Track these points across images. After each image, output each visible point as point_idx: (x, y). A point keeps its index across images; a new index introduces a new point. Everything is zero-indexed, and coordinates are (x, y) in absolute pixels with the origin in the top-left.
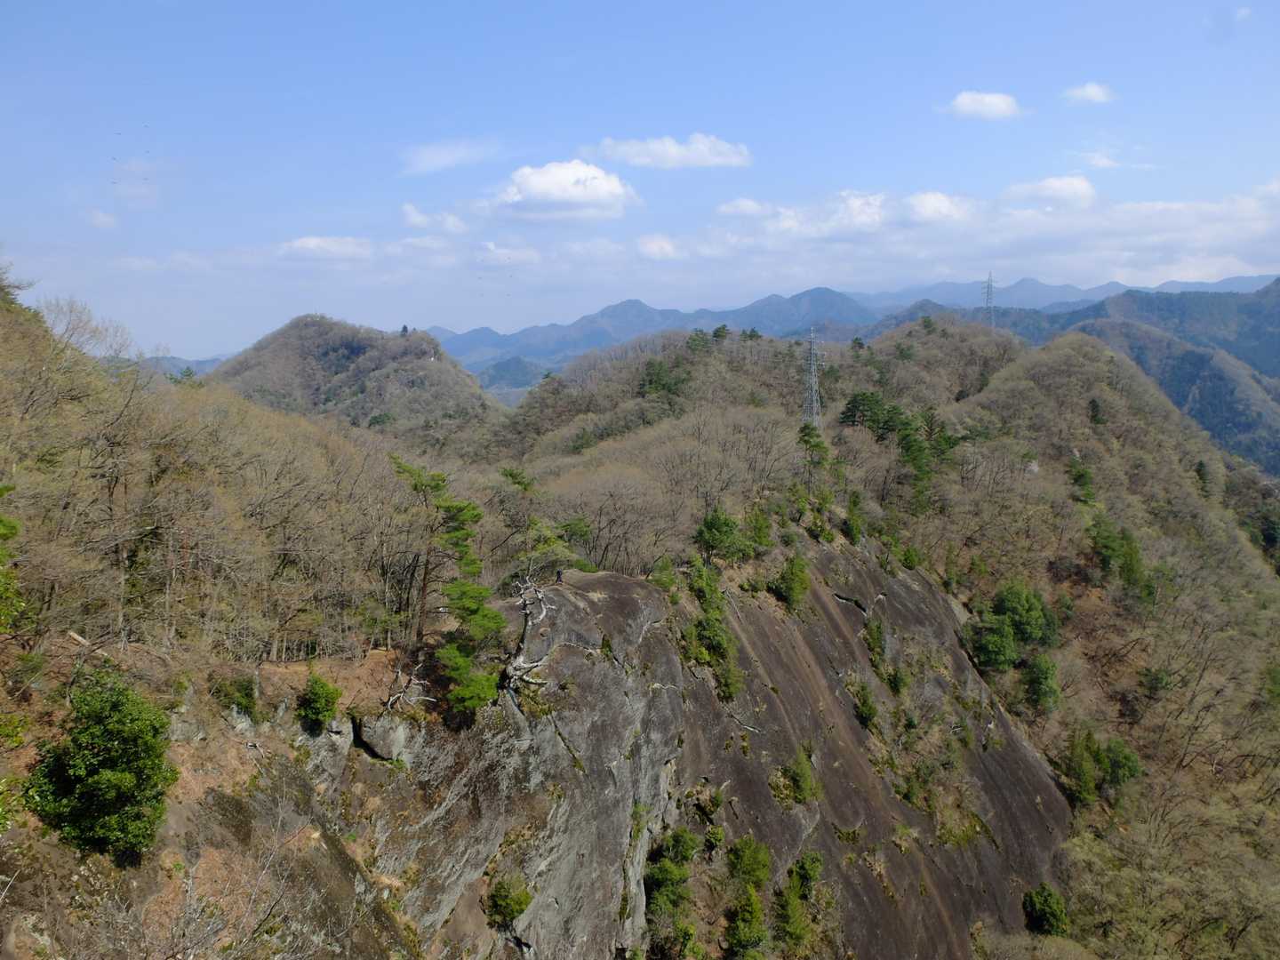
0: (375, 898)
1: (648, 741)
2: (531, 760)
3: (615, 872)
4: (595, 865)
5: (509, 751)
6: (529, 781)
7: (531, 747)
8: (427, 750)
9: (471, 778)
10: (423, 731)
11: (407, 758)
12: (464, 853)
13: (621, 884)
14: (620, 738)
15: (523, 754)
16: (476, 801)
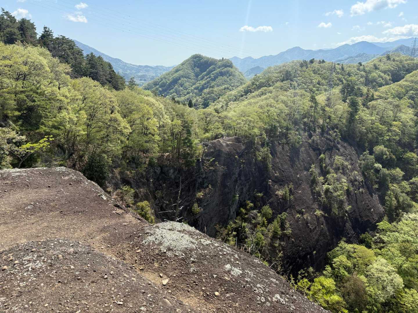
0: (162, 205)
1: (240, 179)
2: (205, 180)
3: (227, 209)
4: (221, 206)
5: (199, 178)
6: (204, 185)
7: (205, 177)
8: (178, 175)
9: (188, 183)
10: (177, 171)
11: (173, 177)
12: (185, 199)
13: (228, 212)
14: (231, 177)
15: (203, 179)
16: (189, 188)
